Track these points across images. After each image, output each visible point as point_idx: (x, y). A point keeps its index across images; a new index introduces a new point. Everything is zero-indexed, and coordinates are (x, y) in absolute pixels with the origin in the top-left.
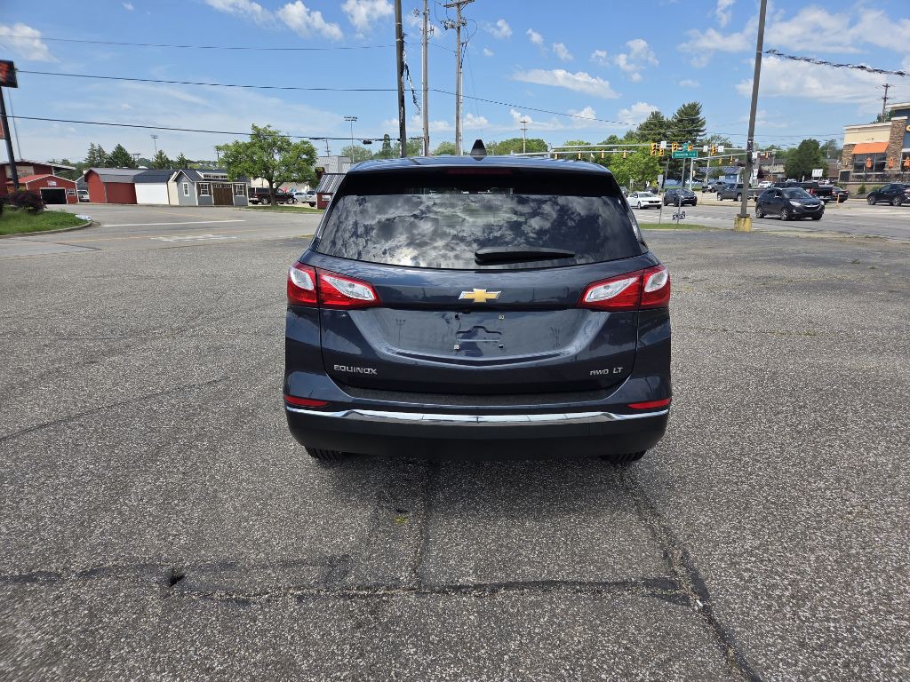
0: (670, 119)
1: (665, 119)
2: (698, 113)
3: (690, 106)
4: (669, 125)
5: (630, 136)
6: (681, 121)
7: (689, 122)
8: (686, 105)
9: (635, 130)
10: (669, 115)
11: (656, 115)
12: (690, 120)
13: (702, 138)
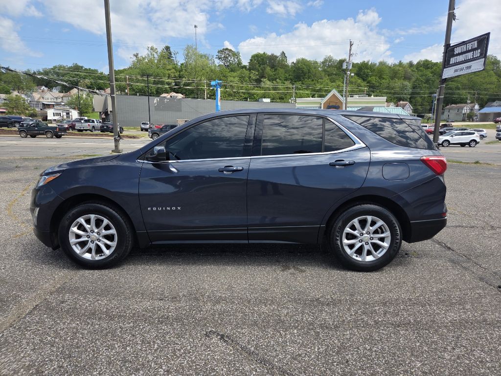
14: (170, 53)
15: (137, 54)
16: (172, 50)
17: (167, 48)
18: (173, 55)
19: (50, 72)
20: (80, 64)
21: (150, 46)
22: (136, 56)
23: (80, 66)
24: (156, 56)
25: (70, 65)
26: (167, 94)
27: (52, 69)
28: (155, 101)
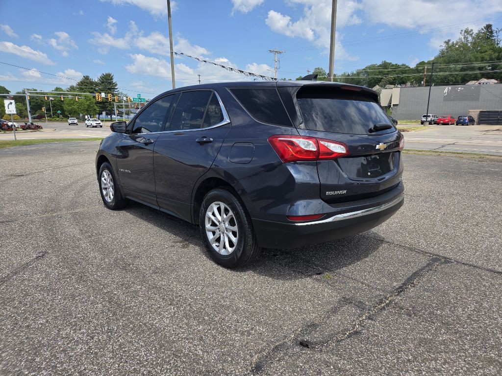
0: (96, 81)
1: (94, 81)
2: (112, 79)
3: (107, 75)
4: (97, 84)
5: (72, 88)
6: (103, 82)
7: (107, 83)
8: (105, 74)
9: (75, 85)
10: (95, 78)
11: (87, 78)
12: (109, 83)
13: (116, 93)
14: (491, 32)
15: (449, 41)
16: (494, 28)
17: (489, 27)
18: (495, 34)
19: (361, 72)
20: (388, 61)
21: (464, 29)
22: (447, 43)
23: (388, 63)
24: (470, 39)
25: (379, 63)
26: (476, 81)
27: (364, 69)
28: (446, 91)
